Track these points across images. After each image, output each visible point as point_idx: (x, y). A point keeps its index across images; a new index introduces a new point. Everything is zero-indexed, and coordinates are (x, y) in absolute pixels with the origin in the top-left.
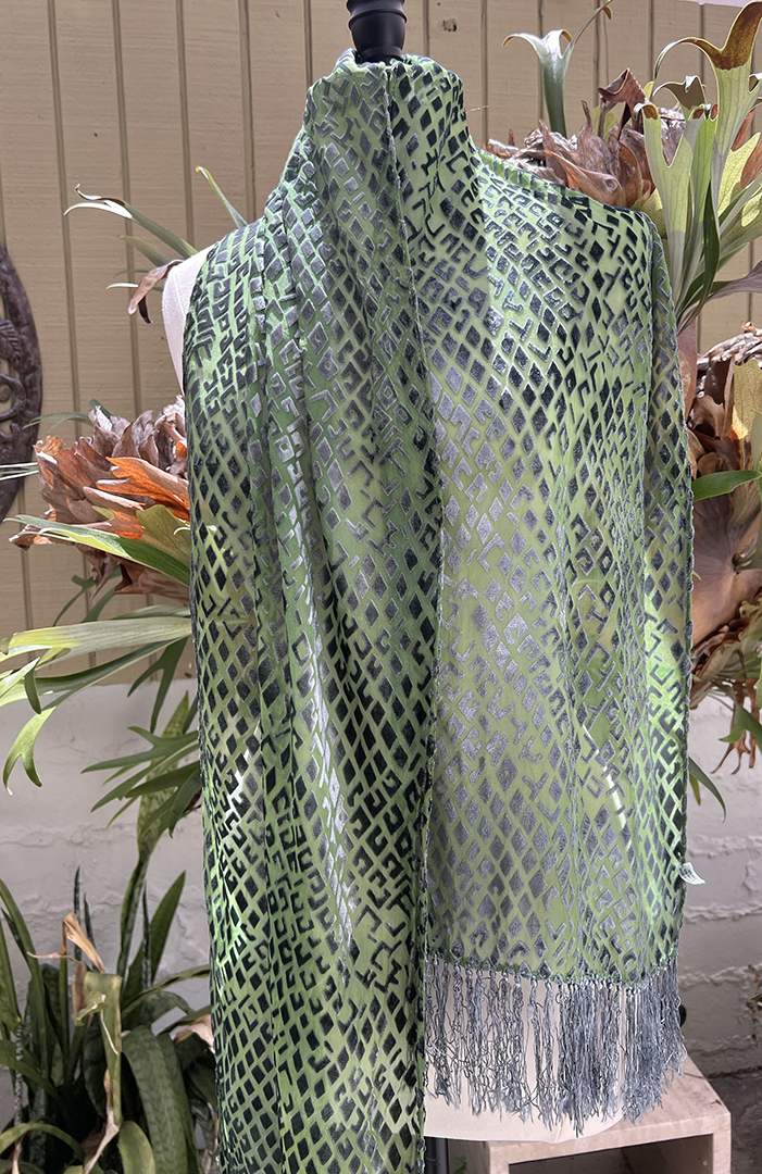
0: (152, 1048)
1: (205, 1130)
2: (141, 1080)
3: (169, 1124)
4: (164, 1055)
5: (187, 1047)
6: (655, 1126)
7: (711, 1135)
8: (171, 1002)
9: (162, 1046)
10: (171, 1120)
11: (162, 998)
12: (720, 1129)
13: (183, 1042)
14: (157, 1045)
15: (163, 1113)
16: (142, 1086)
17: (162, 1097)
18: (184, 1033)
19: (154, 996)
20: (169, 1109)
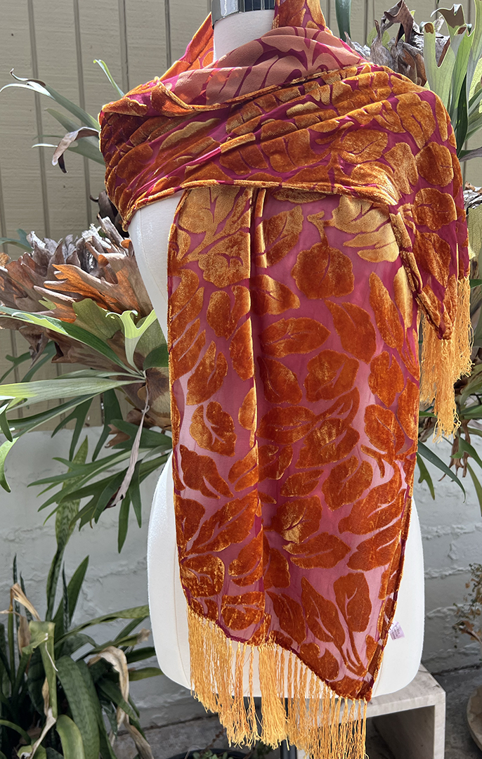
0: (73, 669)
1: (110, 719)
2: (67, 689)
3: (87, 716)
4: (82, 673)
5: (96, 667)
6: (399, 702)
7: (433, 707)
8: (84, 640)
9: (80, 668)
10: (88, 714)
11: (78, 638)
12: (439, 702)
13: (94, 664)
14: (76, 667)
15: (83, 710)
16: (68, 693)
17: (82, 700)
18: (95, 659)
19: (72, 637)
20: (86, 707)
